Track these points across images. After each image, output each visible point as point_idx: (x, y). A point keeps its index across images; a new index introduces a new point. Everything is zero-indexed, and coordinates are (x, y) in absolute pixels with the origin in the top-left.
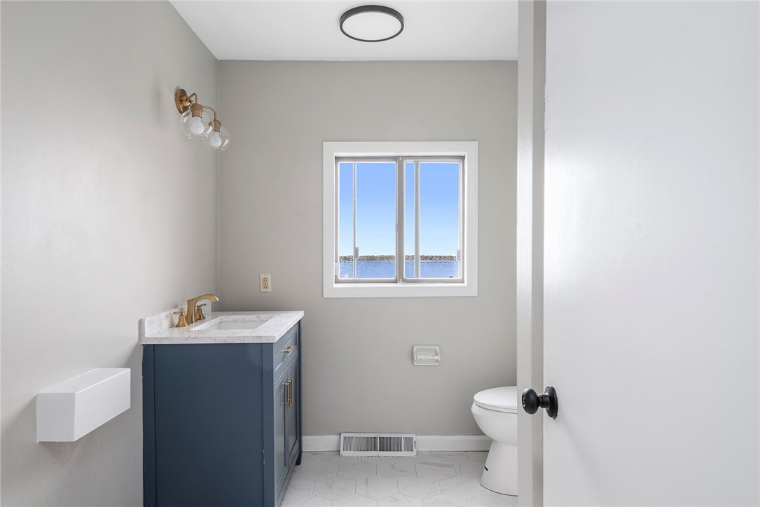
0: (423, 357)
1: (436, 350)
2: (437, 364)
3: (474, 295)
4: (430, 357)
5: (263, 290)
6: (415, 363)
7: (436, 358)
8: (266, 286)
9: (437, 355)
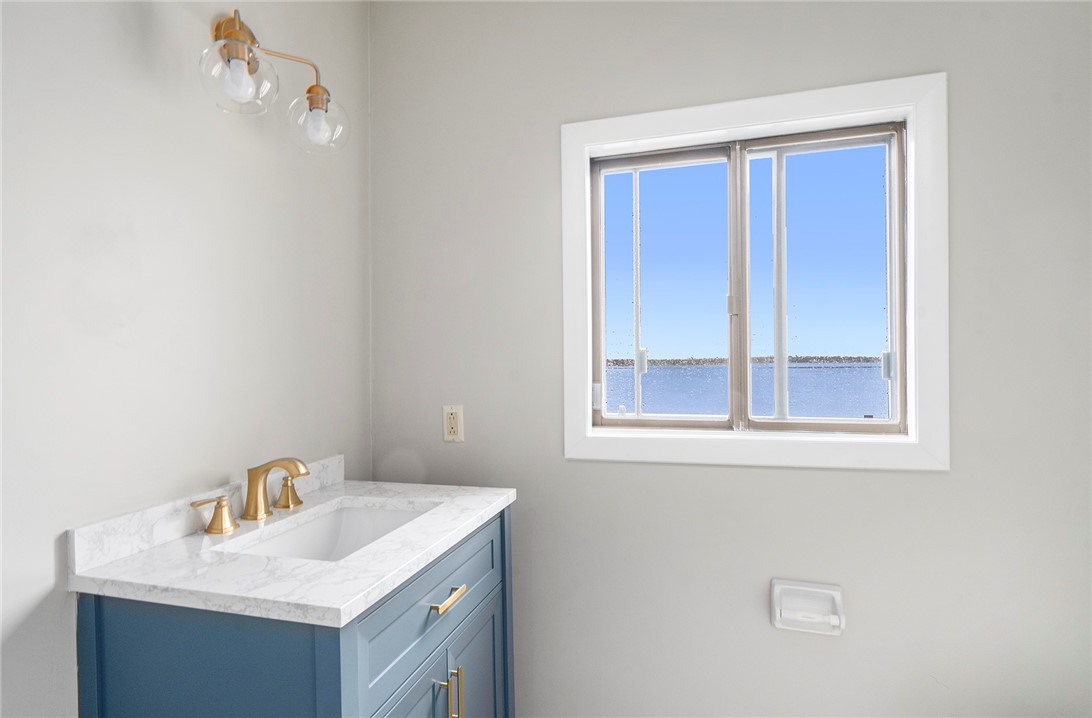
0: (799, 616)
1: (833, 600)
2: (836, 633)
3: (941, 468)
4: (818, 618)
5: (448, 437)
6: (778, 625)
7: (834, 620)
8: (453, 430)
9: (835, 612)
